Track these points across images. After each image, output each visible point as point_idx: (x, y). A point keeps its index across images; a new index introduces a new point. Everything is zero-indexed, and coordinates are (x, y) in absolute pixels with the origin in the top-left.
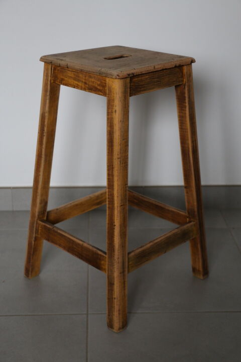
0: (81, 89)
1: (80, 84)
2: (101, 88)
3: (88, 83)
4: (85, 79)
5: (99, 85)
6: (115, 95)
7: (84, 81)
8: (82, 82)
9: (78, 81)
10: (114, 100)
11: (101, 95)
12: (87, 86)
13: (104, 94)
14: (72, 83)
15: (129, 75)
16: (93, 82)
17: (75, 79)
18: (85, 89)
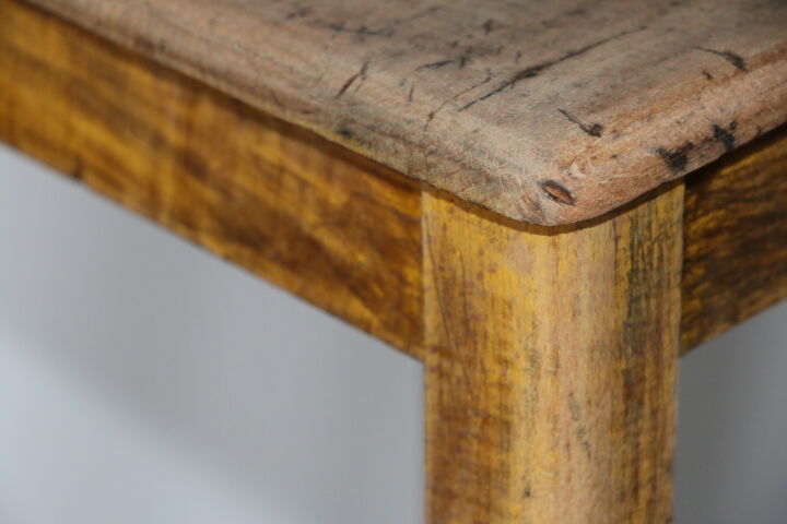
0: (151, 206)
1: (136, 158)
2: (363, 259)
3: (215, 165)
4: (188, 127)
5: (340, 221)
6: (520, 378)
7: (174, 136)
8: (158, 141)
9: (115, 118)
10: (507, 426)
11: (366, 328)
12: (211, 195)
13: (402, 329)
14: (54, 130)
15: (676, 158)
16: (275, 176)
17: (76, 93)
18: (185, 222)
